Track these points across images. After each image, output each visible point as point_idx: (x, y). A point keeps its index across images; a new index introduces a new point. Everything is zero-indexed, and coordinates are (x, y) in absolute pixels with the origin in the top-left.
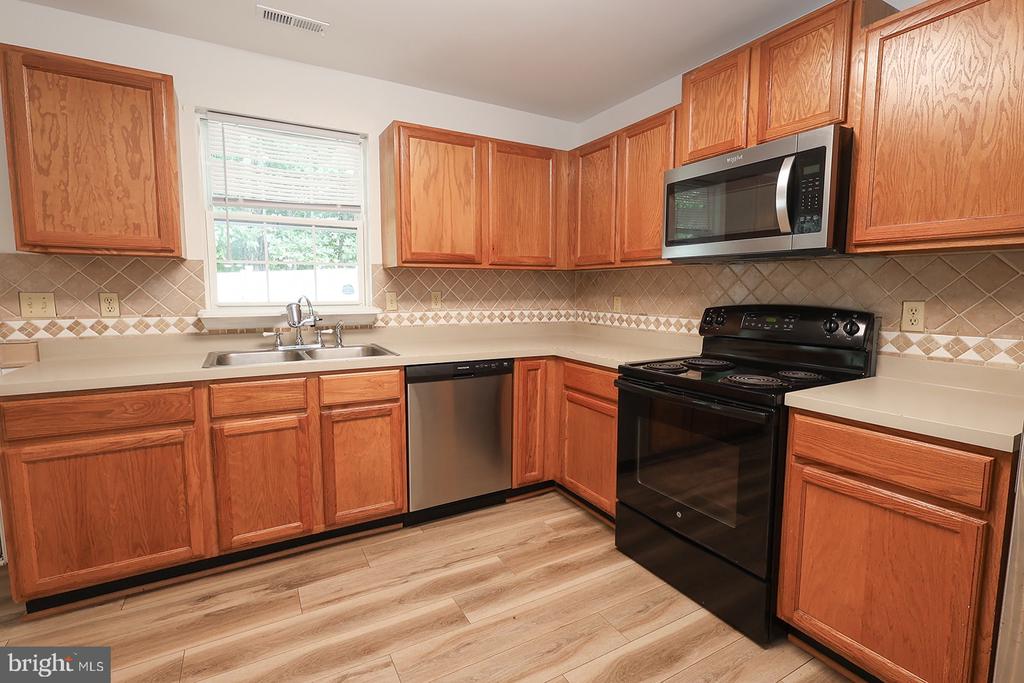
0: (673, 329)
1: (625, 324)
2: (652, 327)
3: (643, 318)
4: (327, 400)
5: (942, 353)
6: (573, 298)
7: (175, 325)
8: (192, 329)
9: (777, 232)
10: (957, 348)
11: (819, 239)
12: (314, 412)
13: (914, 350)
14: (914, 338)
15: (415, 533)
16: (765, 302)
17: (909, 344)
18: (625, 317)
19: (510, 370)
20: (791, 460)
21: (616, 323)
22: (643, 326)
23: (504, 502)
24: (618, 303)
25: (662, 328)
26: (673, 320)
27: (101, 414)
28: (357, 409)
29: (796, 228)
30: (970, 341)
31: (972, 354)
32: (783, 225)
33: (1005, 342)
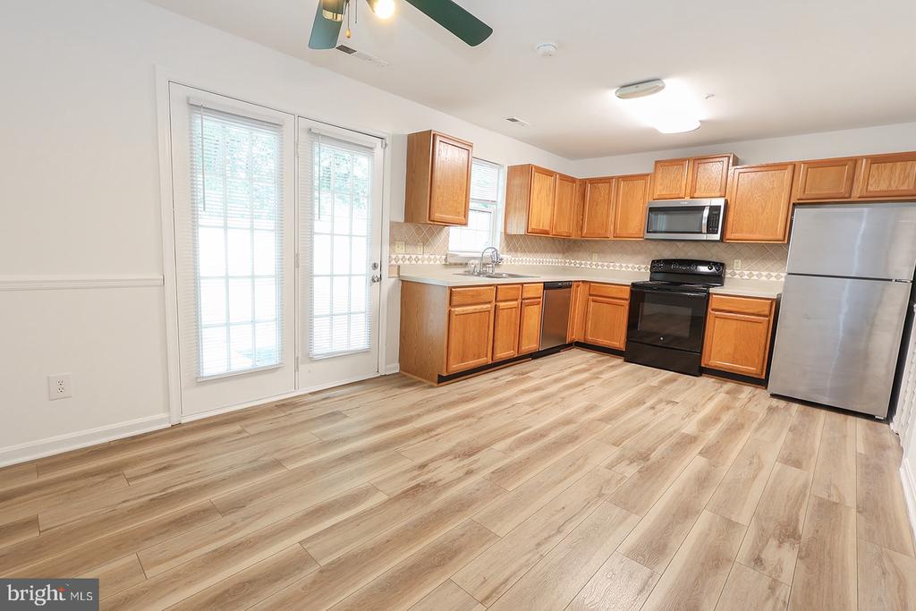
0: (630, 269)
1: (599, 267)
2: (618, 268)
3: (611, 264)
4: (525, 296)
5: (746, 277)
6: (564, 253)
7: (438, 260)
8: (444, 262)
9: (701, 233)
10: (751, 275)
11: (717, 237)
12: (520, 301)
13: (737, 276)
14: (737, 272)
15: (539, 361)
17: (735, 274)
18: (600, 263)
19: (570, 287)
20: (709, 310)
21: (594, 267)
22: (611, 268)
23: (559, 352)
24: (595, 257)
25: (624, 269)
26: (630, 265)
27: (472, 296)
28: (532, 301)
29: (708, 232)
30: (755, 273)
31: (755, 277)
32: (704, 230)
33: (764, 273)
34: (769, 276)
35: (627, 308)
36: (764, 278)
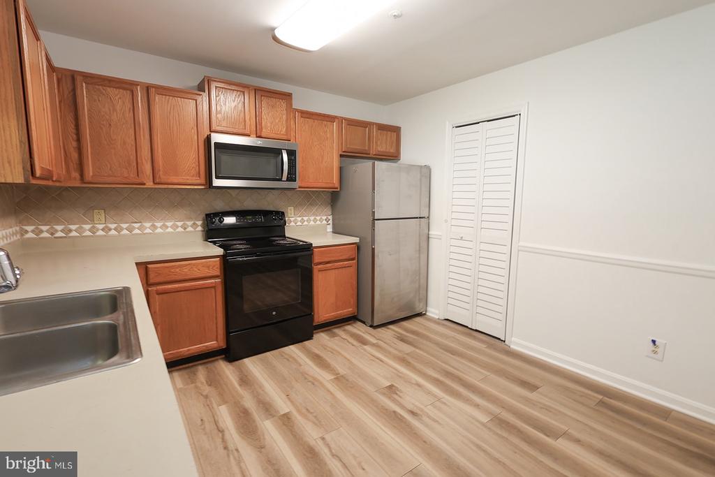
0: (170, 230)
1: (113, 232)
2: (148, 231)
3: (137, 225)
5: (299, 223)
9: (280, 180)
10: (303, 221)
13: (292, 223)
14: (292, 219)
16: (235, 209)
18: (113, 226)
20: (314, 264)
21: (102, 233)
22: (136, 232)
24: (99, 215)
25: (159, 230)
26: (169, 224)
29: (288, 180)
30: (305, 218)
31: (306, 223)
32: (285, 178)
33: (312, 218)
34: (315, 220)
35: (220, 290)
36: (312, 223)
